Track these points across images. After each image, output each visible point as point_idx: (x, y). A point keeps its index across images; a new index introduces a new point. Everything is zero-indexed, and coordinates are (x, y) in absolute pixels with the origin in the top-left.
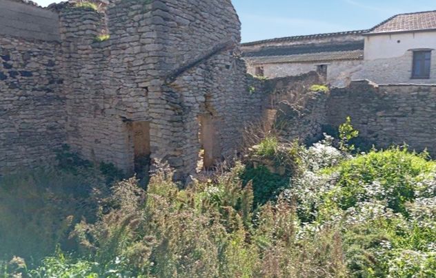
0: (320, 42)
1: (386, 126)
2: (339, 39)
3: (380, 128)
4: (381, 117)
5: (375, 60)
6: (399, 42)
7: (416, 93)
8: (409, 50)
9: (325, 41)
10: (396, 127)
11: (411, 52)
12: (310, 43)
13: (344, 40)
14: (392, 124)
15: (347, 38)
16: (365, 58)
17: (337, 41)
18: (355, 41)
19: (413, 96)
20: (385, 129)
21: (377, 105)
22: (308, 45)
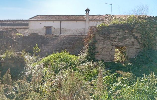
0: (9, 23)
1: (45, 49)
2: (16, 22)
3: (43, 50)
4: (43, 46)
5: (33, 29)
6: (41, 23)
7: (54, 37)
8: (44, 26)
9: (11, 22)
10: (48, 49)
11: (45, 27)
12: (4, 23)
13: (18, 23)
14: (47, 49)
15: (20, 22)
16: (29, 29)
17: (16, 23)
18: (23, 23)
19: (53, 38)
20: (45, 50)
21: (41, 42)
22: (3, 23)
